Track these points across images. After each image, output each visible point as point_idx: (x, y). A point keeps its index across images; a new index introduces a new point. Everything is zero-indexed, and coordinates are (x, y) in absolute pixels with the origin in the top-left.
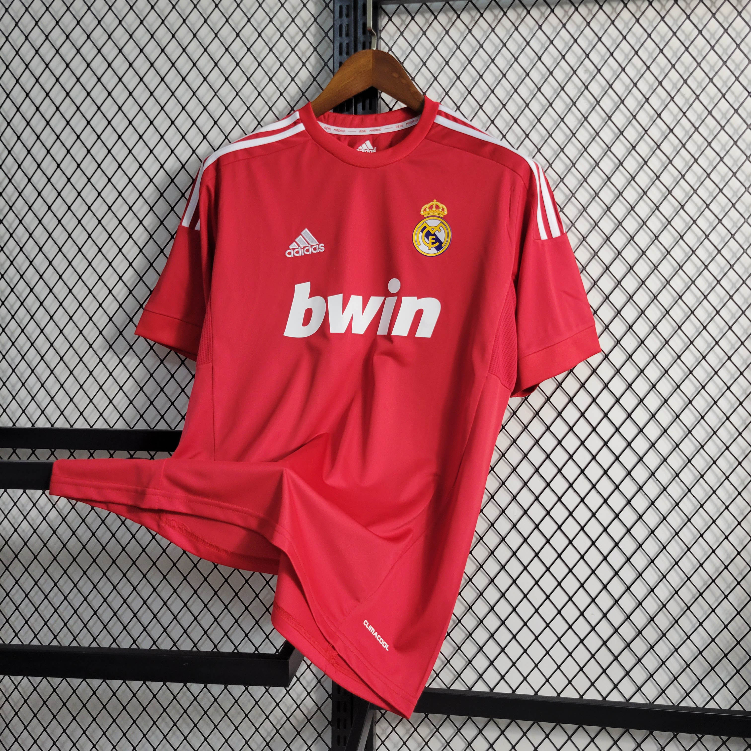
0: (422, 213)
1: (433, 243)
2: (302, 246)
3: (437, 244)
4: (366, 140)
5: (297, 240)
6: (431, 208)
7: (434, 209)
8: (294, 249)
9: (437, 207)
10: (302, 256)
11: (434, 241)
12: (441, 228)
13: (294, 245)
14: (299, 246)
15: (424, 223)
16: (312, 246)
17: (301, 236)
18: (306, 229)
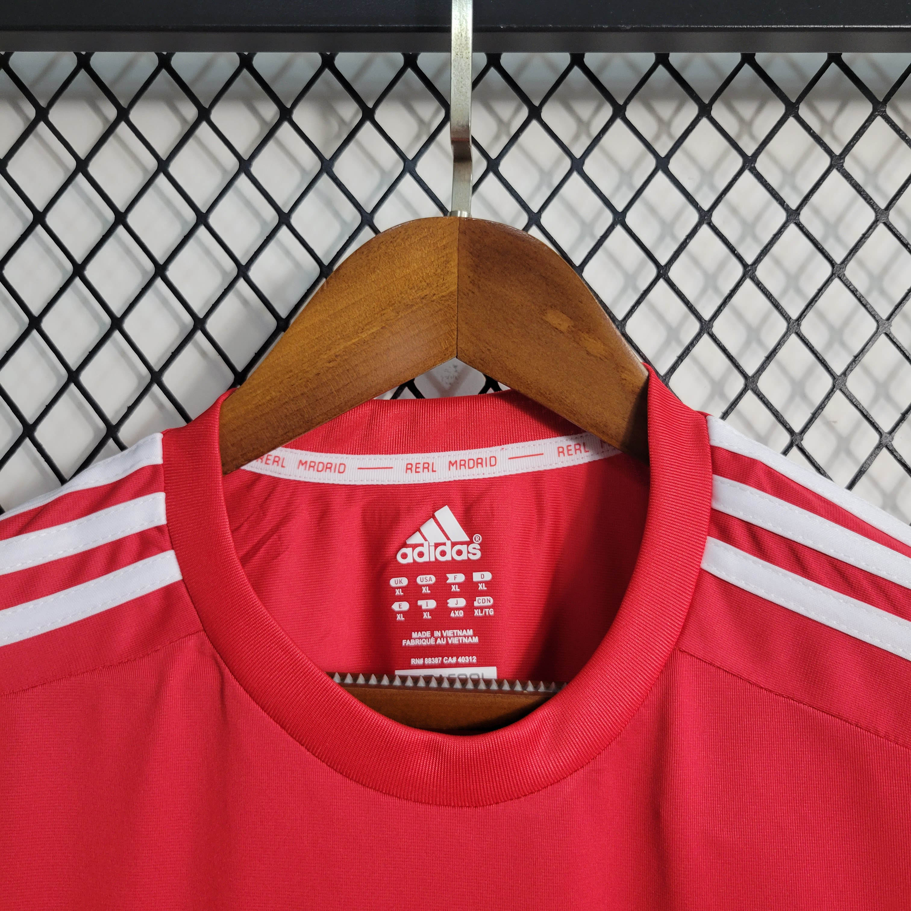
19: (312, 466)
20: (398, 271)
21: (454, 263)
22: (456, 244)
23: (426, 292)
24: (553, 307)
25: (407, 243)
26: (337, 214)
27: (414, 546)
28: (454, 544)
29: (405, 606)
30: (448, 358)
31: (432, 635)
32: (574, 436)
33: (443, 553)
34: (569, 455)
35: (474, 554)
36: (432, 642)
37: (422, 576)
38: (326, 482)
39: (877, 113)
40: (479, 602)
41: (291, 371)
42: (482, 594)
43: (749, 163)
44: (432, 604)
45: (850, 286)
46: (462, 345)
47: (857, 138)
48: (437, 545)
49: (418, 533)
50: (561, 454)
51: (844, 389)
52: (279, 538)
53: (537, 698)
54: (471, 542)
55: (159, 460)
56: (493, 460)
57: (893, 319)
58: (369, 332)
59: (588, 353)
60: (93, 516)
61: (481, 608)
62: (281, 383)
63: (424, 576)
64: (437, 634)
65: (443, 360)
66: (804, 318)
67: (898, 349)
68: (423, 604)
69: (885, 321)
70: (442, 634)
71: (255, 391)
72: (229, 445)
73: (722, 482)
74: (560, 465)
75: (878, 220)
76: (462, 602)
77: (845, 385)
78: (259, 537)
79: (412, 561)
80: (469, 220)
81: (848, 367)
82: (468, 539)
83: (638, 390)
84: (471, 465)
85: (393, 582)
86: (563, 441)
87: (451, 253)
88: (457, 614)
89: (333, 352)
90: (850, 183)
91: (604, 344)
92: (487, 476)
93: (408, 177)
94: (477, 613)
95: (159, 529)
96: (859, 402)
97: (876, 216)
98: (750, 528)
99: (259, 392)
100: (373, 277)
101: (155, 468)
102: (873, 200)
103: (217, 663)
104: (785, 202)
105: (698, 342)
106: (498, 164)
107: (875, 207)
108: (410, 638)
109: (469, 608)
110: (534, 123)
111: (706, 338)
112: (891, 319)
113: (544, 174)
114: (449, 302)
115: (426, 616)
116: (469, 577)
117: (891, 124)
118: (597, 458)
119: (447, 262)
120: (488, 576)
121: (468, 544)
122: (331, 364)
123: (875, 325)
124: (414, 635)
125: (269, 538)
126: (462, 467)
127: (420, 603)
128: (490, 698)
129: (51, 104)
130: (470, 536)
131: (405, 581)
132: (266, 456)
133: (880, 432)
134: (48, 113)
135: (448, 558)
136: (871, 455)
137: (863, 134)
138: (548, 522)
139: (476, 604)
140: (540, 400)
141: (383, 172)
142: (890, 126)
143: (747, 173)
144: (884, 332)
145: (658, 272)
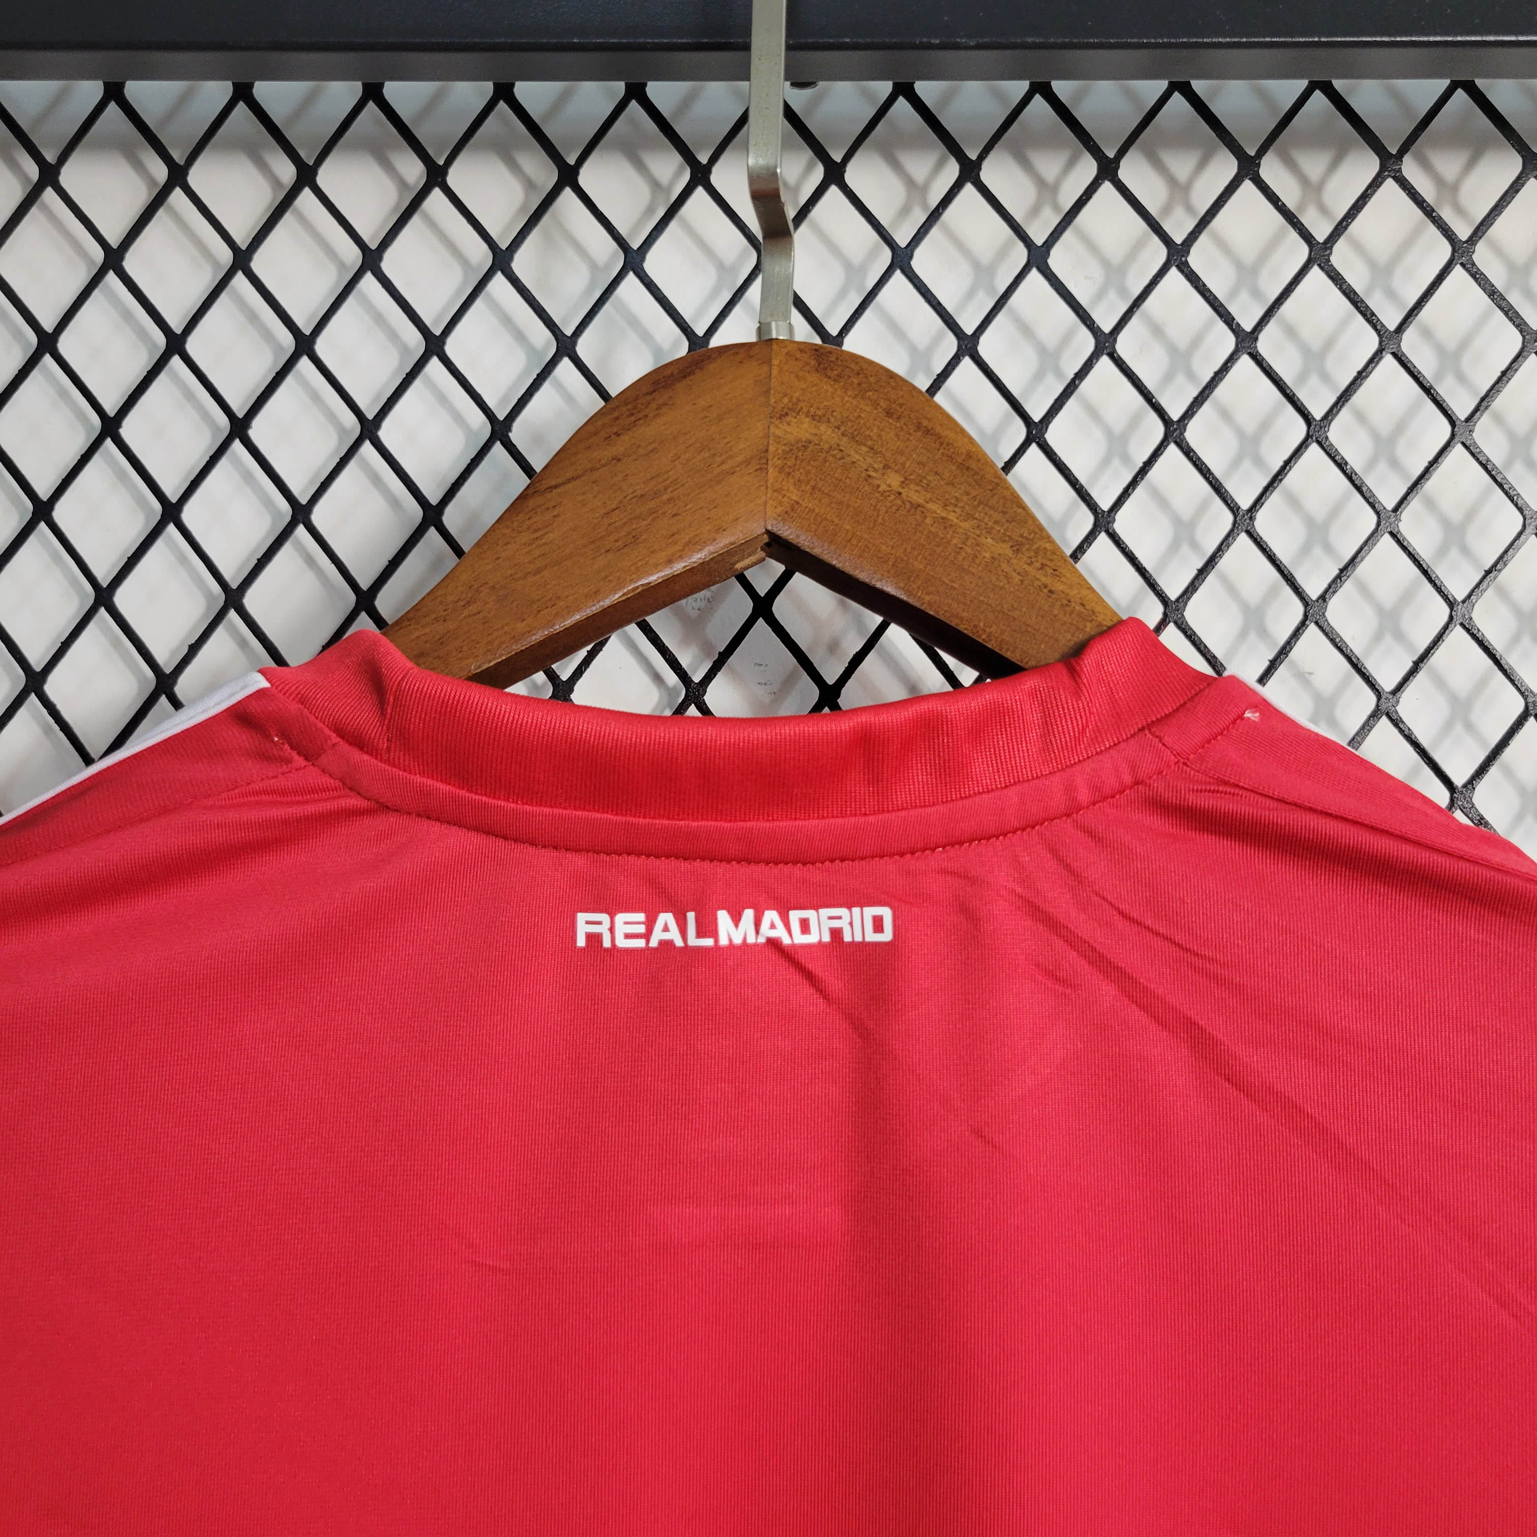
39: (1386, 173)
43: (1178, 256)
45: (1336, 456)
47: (1353, 214)
51: (1321, 622)
57: (1404, 509)
66: (1261, 507)
67: (1411, 559)
69: (1391, 513)
75: (1384, 349)
77: (1324, 616)
81: (1330, 586)
90: (1340, 289)
93: (631, 279)
96: (1346, 643)
97: (1380, 343)
102: (1376, 316)
104: (1234, 319)
105: (1090, 545)
107: (1379, 327)
111: (1103, 539)
112: (1400, 510)
117: (1409, 191)
123: (1374, 518)
129: (63, 158)
133: (1377, 690)
134: (58, 173)
136: (1363, 727)
137: (1362, 208)
142: (1407, 194)
143: (1174, 272)
144: (1389, 530)
145: (1029, 433)
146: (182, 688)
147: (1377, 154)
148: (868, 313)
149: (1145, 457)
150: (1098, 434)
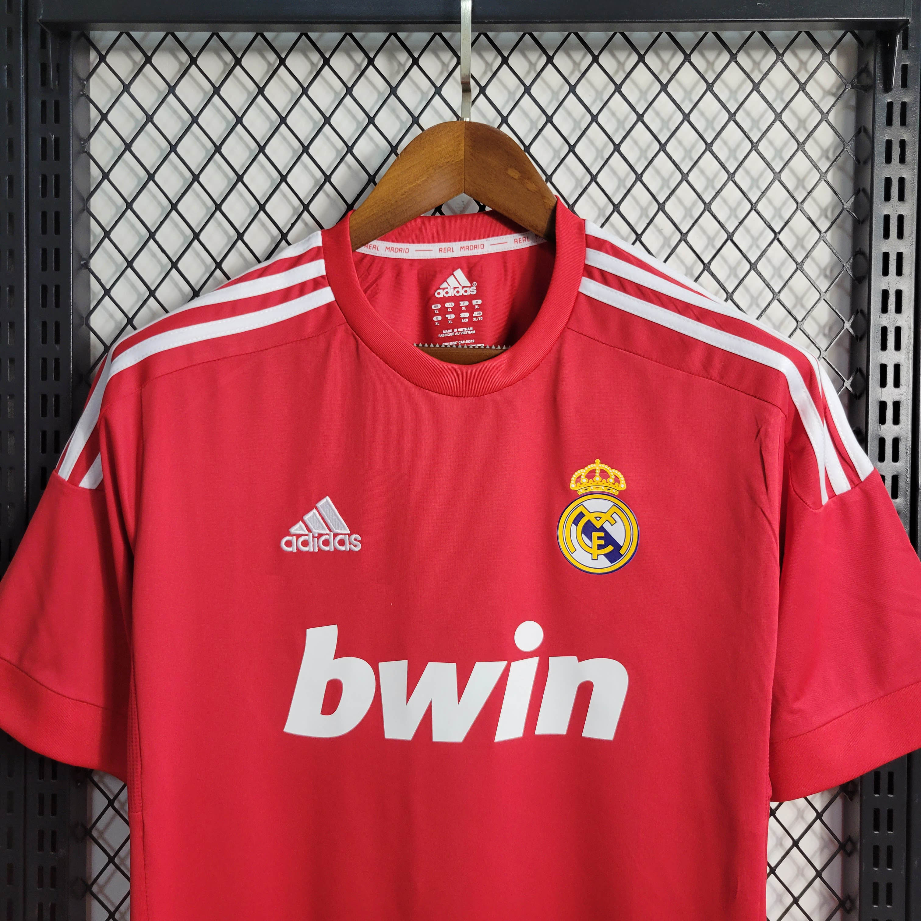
0: (573, 486)
1: (600, 547)
2: (316, 531)
3: (610, 548)
4: (454, 270)
5: (306, 518)
6: (591, 475)
7: (598, 478)
8: (298, 536)
9: (604, 475)
10: (313, 553)
11: (602, 542)
12: (615, 516)
13: (301, 528)
14: (309, 530)
15: (578, 506)
16: (335, 535)
17: (315, 511)
18: (328, 498)
19: (392, 249)
20: (435, 149)
21: (463, 145)
22: (463, 135)
23: (449, 160)
24: (511, 166)
25: (440, 134)
26: (398, 117)
27: (444, 289)
28: (463, 287)
29: (440, 318)
30: (460, 193)
31: (453, 331)
32: (523, 233)
33: (458, 292)
34: (520, 243)
35: (473, 292)
36: (453, 334)
37: (447, 303)
38: (399, 257)
39: (686, 60)
40: (475, 314)
41: (383, 200)
42: (477, 310)
44: (453, 316)
46: (467, 187)
48: (455, 288)
49: (445, 282)
50: (516, 243)
52: (377, 286)
53: (502, 351)
54: (472, 286)
55: (320, 244)
56: (482, 246)
58: (422, 180)
59: (528, 190)
60: (291, 271)
61: (477, 317)
62: (379, 206)
63: (449, 303)
64: (455, 330)
65: (457, 194)
68: (448, 316)
69: (686, 174)
70: (458, 330)
71: (366, 210)
72: (353, 237)
73: (590, 251)
74: (515, 248)
75: (684, 120)
76: (467, 315)
77: (664, 209)
78: (367, 285)
79: (443, 296)
80: (470, 123)
82: (470, 285)
83: (552, 208)
84: (472, 249)
85: (433, 307)
86: (517, 236)
87: (461, 140)
88: (465, 321)
89: (404, 190)
91: (536, 185)
92: (479, 254)
93: (437, 97)
94: (475, 319)
95: (322, 277)
98: (602, 272)
99: (367, 210)
100: (423, 152)
101: (319, 248)
103: (354, 336)
105: (590, 186)
106: (485, 89)
108: (442, 333)
109: (471, 317)
110: (505, 66)
112: (689, 173)
113: (511, 94)
114: (460, 165)
115: (450, 322)
116: (471, 303)
118: (534, 244)
119: (459, 144)
120: (480, 302)
121: (470, 287)
122: (403, 197)
123: (681, 176)
124: (444, 332)
125: (372, 286)
126: (467, 250)
127: (447, 316)
128: (480, 351)
130: (471, 283)
131: (439, 306)
132: (369, 244)
133: (681, 232)
135: (460, 294)
136: (676, 245)
138: (510, 276)
139: (474, 315)
140: (505, 213)
141: (422, 92)
145: (570, 148)
146: (290, 238)
147: (683, 54)
148: (516, 109)
149: (607, 157)
150: (593, 150)
